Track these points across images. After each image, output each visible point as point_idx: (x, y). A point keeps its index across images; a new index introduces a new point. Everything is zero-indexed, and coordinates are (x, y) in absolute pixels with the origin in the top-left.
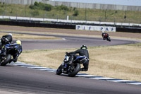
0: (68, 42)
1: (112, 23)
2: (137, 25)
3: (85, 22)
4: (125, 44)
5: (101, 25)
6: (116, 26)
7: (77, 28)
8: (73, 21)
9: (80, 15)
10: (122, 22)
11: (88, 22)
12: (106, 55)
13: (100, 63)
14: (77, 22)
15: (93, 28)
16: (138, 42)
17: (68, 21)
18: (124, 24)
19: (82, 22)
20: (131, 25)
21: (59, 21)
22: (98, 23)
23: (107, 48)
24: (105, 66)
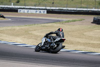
0: (13, 21)
1: (44, 8)
2: (62, 8)
3: (24, 7)
5: (36, 9)
6: (46, 9)
8: (16, 7)
9: (21, 2)
10: (51, 7)
11: (26, 7)
12: (40, 30)
13: (35, 36)
14: (19, 7)
16: (62, 21)
17: (12, 6)
19: (22, 7)
20: (57, 8)
21: (6, 6)
22: (34, 7)
23: (40, 25)
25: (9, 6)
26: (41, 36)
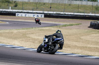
0: (11, 25)
1: (41, 12)
2: (59, 13)
3: (22, 11)
4: (51, 26)
5: (34, 13)
6: (44, 14)
7: (16, 15)
8: (14, 11)
9: (19, 6)
10: (48, 11)
11: (24, 11)
12: (37, 34)
13: (33, 39)
14: (16, 11)
15: (28, 15)
16: (60, 25)
17: (10, 10)
18: (50, 12)
19: (20, 11)
20: (55, 13)
21: (4, 10)
22: (31, 11)
23: (38, 29)
24: (36, 42)
25: (6, 10)
26: (38, 39)
